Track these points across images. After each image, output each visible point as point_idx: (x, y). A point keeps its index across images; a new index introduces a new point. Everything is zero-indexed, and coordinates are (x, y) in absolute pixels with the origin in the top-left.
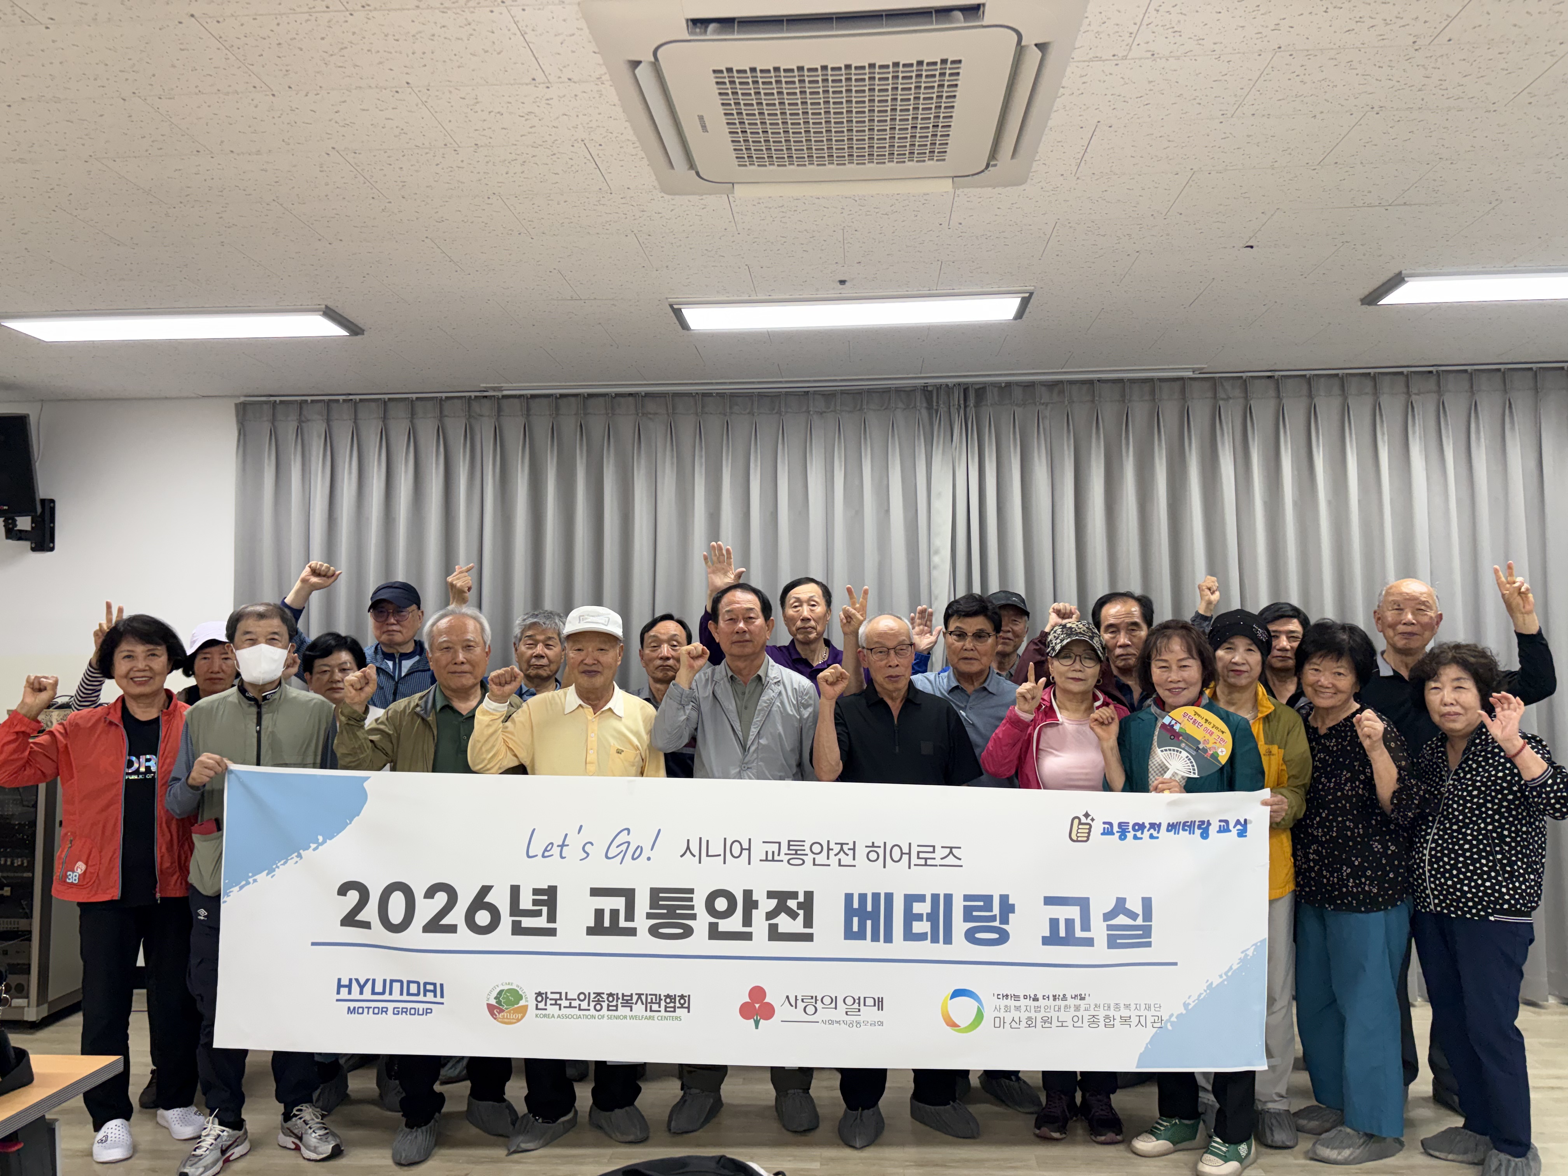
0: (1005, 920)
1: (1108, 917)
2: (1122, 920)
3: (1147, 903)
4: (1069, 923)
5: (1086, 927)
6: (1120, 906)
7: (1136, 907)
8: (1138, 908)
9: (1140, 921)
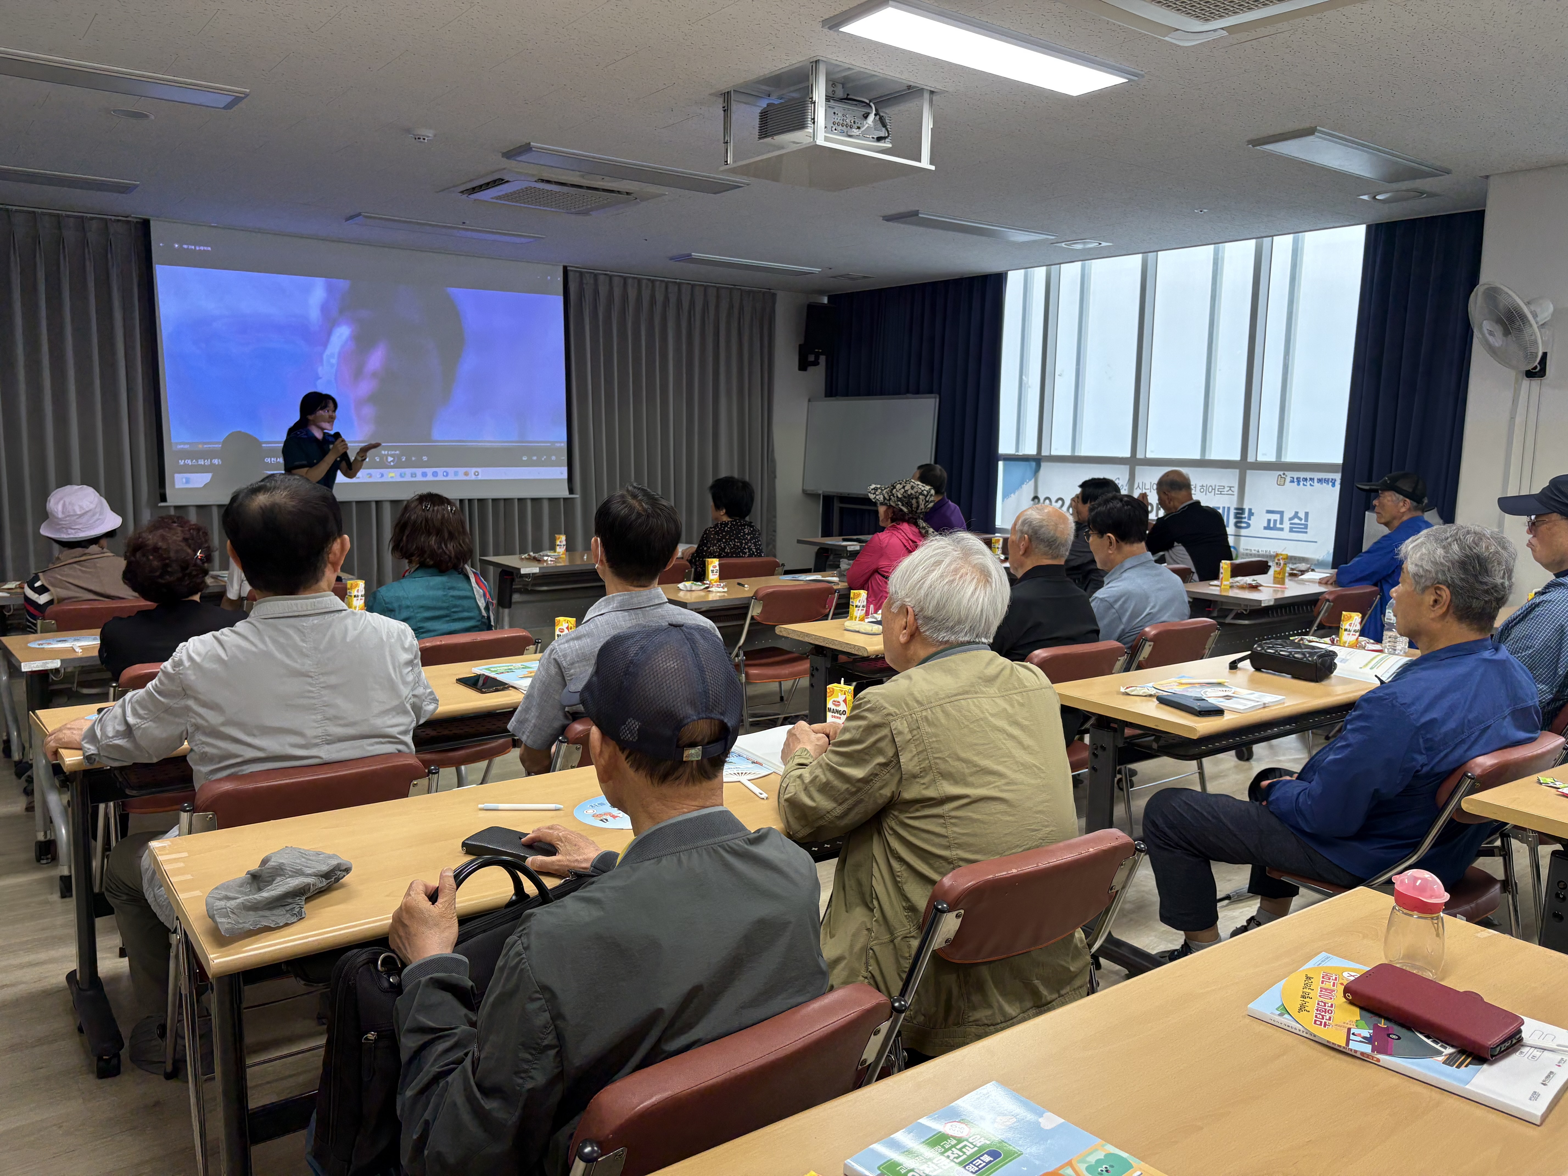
0: (1249, 519)
1: (1291, 519)
2: (1296, 521)
3: (1307, 514)
4: (1275, 521)
5: (1281, 523)
6: (1296, 515)
7: (1302, 515)
8: (1303, 517)
9: (1303, 522)
